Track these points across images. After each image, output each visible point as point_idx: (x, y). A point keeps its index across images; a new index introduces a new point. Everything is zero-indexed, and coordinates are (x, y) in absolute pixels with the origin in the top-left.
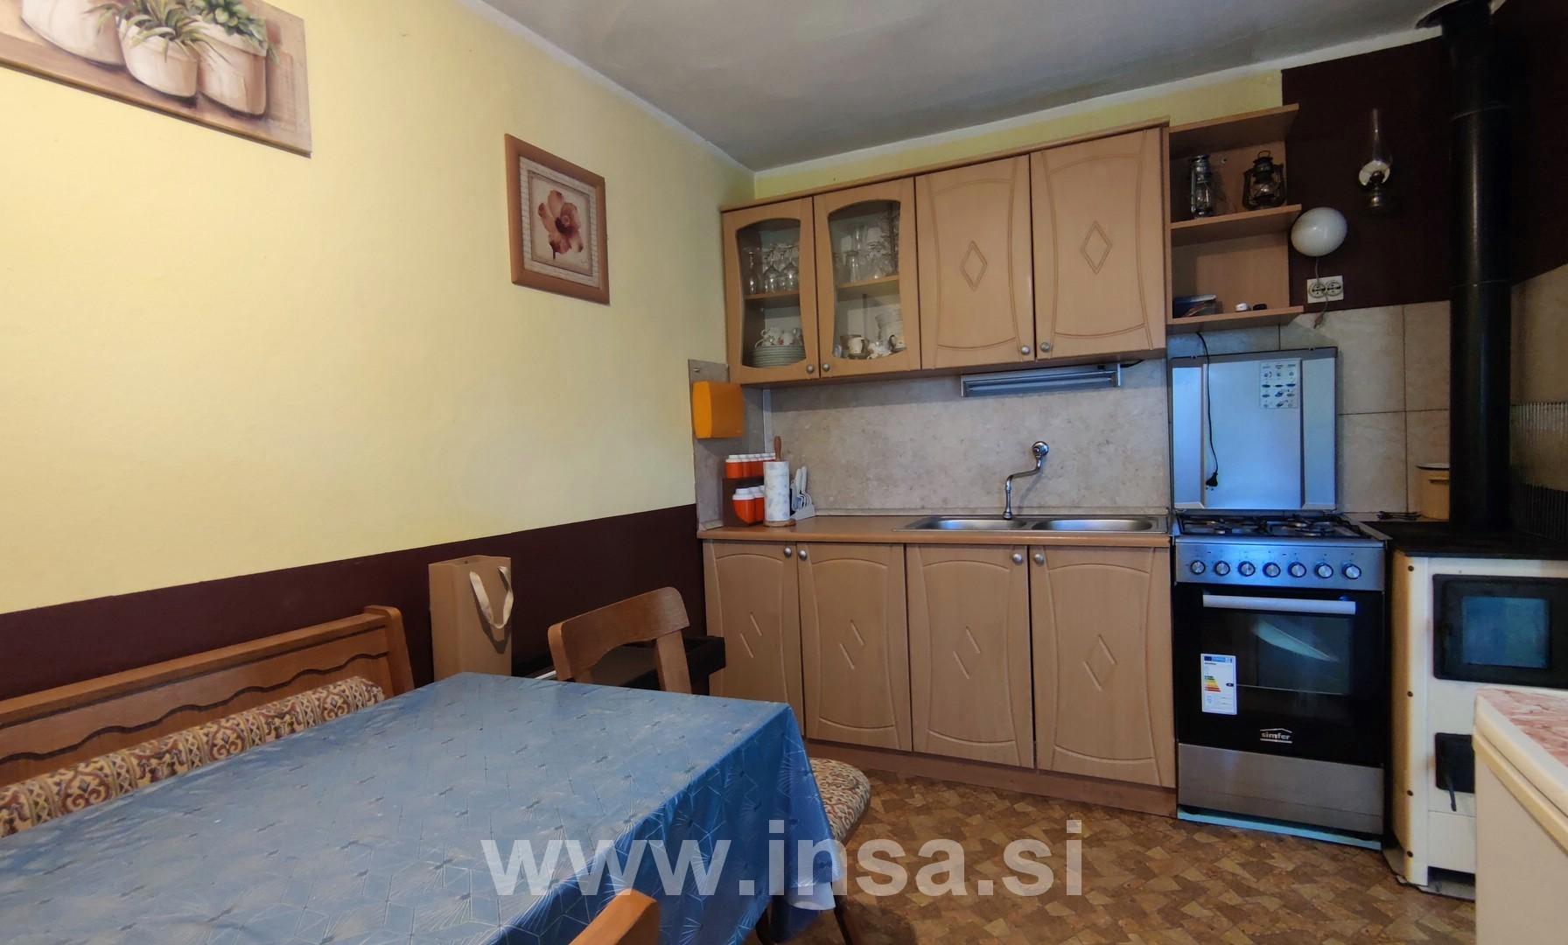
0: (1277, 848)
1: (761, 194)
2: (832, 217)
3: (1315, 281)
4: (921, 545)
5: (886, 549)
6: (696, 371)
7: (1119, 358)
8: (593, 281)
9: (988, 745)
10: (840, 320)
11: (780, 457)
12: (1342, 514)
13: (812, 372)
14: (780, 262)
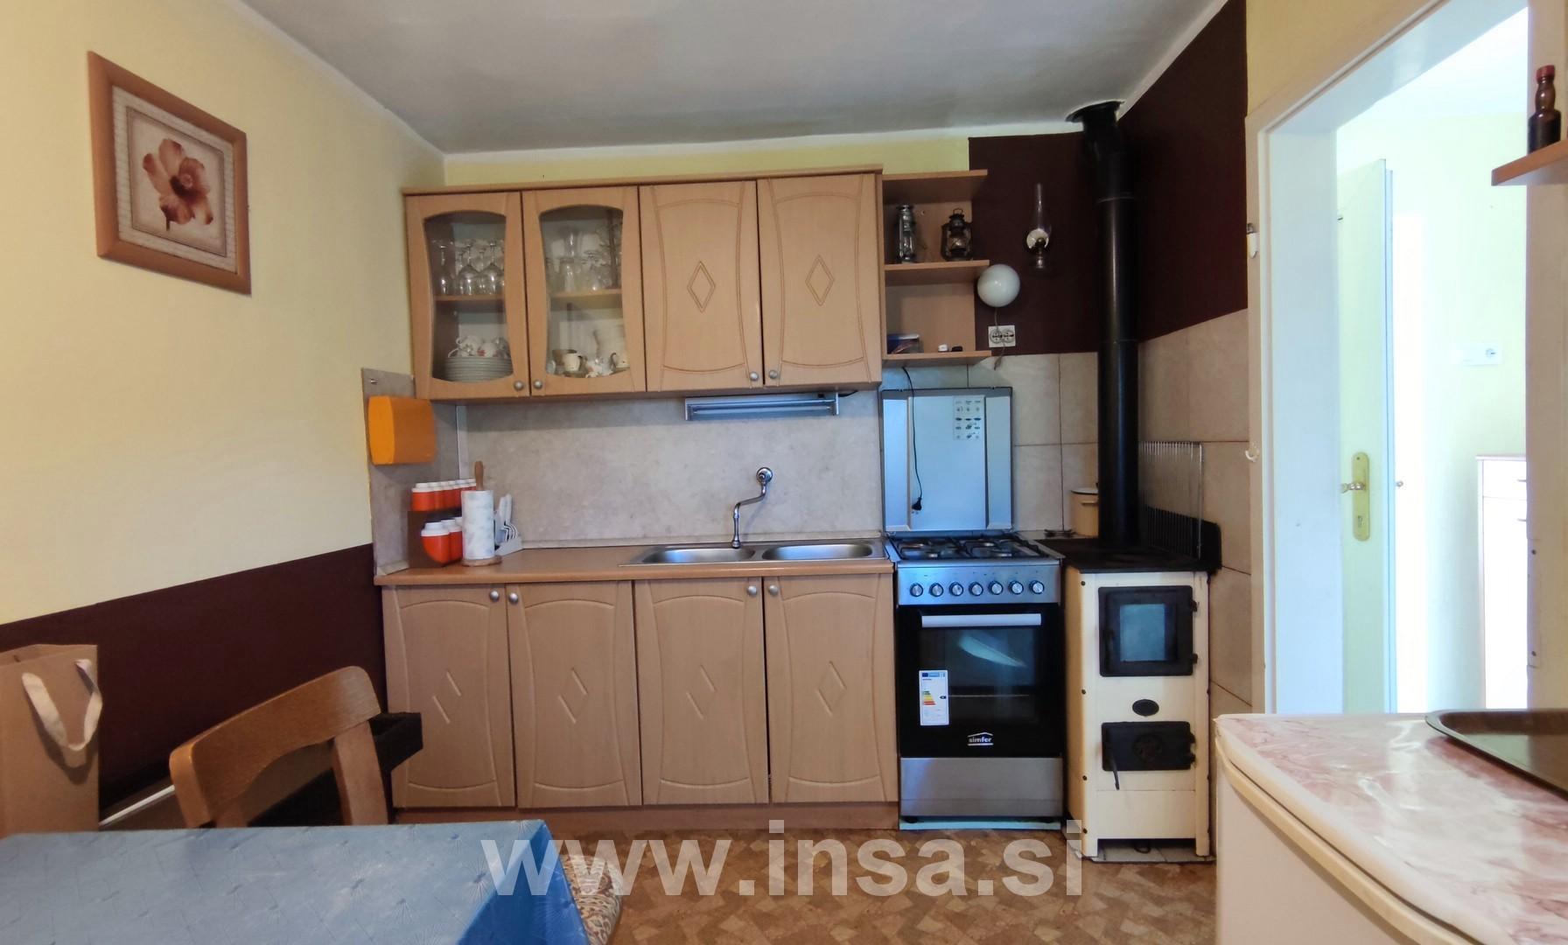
0: (985, 844)
1: (452, 180)
2: (546, 217)
3: (994, 328)
4: (650, 581)
5: (612, 587)
6: (372, 384)
7: (837, 388)
8: (229, 263)
9: (723, 786)
10: (552, 334)
11: (480, 484)
12: (1016, 533)
13: (522, 388)
14: (478, 259)
